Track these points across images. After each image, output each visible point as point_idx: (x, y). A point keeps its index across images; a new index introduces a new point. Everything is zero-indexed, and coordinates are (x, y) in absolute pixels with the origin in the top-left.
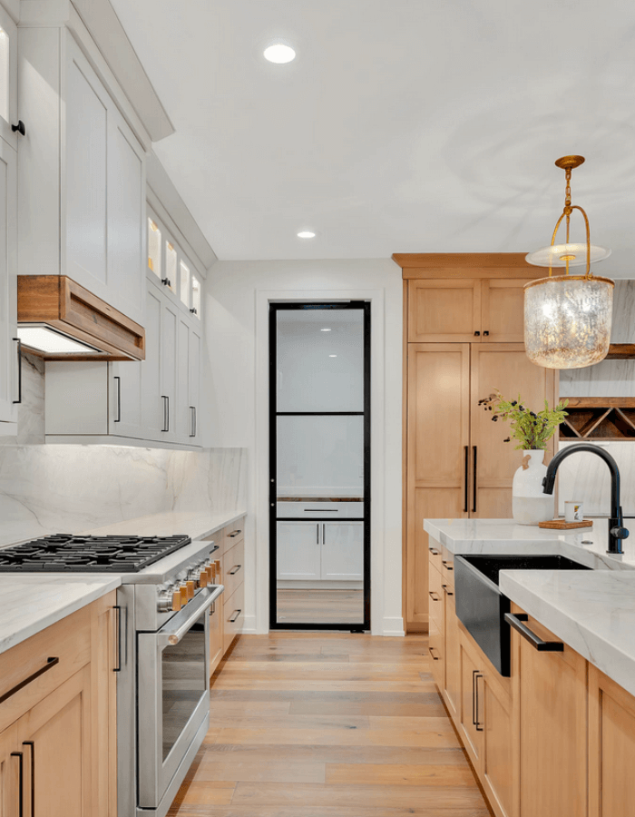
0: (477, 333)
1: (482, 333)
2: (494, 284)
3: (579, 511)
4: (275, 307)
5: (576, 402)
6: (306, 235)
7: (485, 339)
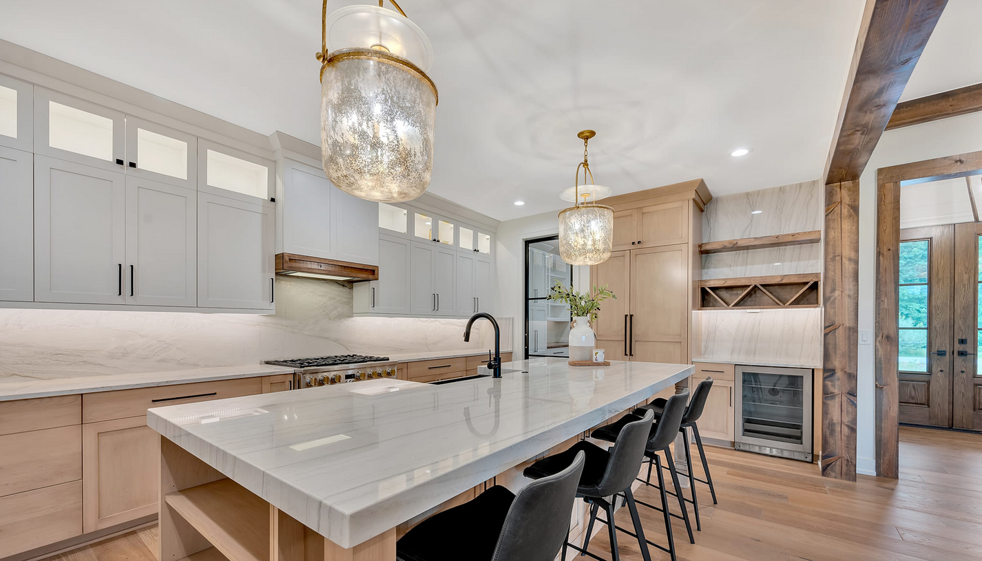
0: (633, 243)
1: (636, 242)
2: (645, 210)
3: (597, 355)
4: (527, 243)
5: (723, 282)
6: (519, 203)
7: (639, 246)
